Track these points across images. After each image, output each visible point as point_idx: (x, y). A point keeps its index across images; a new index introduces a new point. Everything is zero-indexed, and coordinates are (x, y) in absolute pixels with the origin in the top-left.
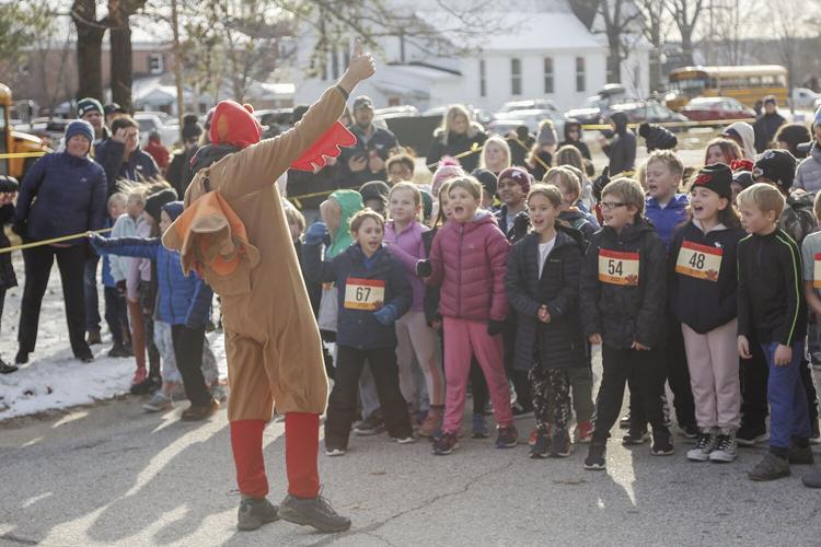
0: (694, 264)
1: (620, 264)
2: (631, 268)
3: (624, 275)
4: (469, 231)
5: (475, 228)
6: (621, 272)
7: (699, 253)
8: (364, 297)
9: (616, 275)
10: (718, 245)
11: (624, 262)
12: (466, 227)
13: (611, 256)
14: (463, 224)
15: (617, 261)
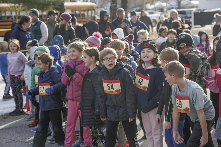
0: (139, 83)
1: (112, 85)
2: (117, 86)
3: (115, 90)
4: (78, 65)
5: (81, 63)
6: (113, 89)
7: (141, 78)
8: (42, 91)
9: (111, 90)
10: (148, 75)
11: (114, 84)
12: (77, 63)
13: (108, 83)
14: (76, 62)
15: (110, 85)
